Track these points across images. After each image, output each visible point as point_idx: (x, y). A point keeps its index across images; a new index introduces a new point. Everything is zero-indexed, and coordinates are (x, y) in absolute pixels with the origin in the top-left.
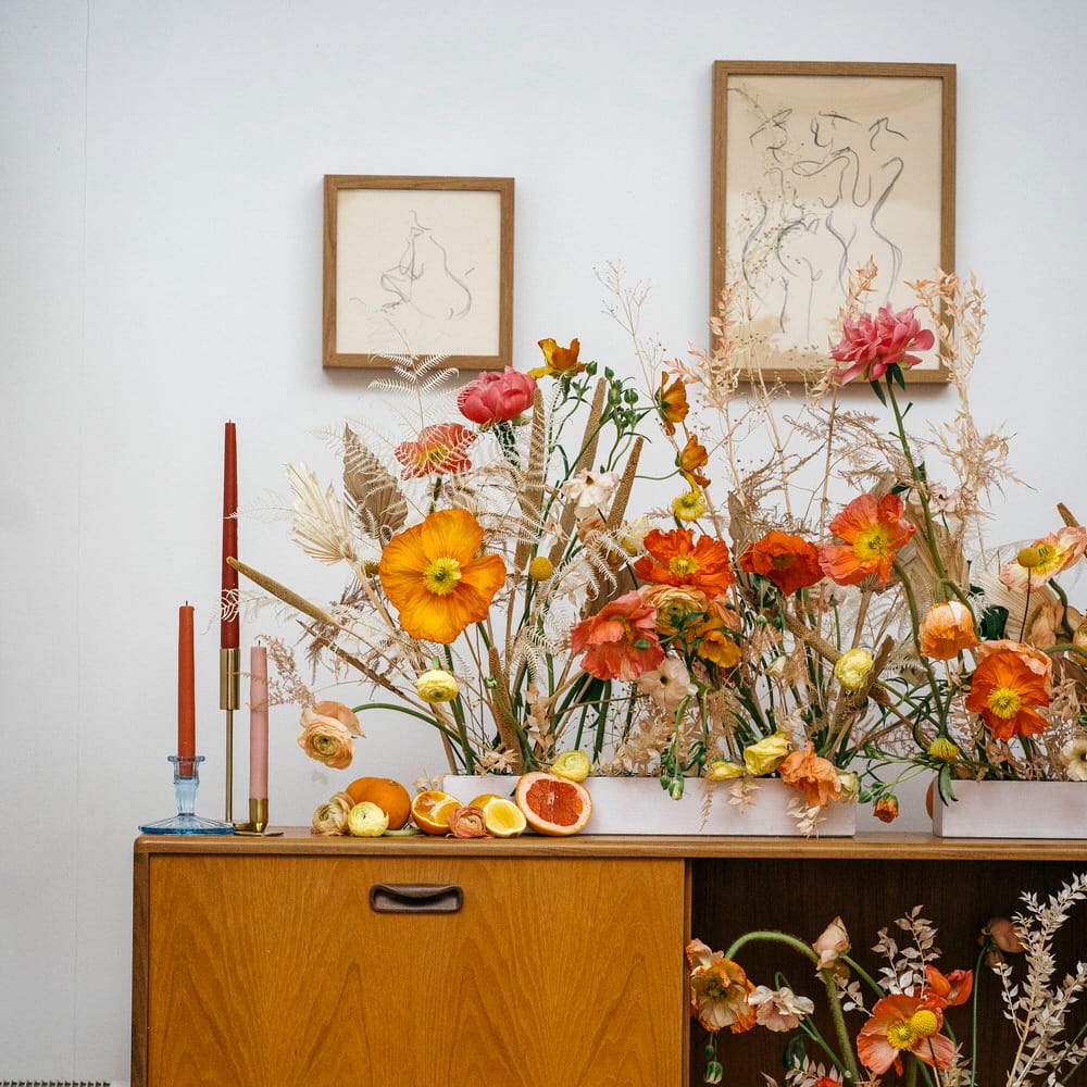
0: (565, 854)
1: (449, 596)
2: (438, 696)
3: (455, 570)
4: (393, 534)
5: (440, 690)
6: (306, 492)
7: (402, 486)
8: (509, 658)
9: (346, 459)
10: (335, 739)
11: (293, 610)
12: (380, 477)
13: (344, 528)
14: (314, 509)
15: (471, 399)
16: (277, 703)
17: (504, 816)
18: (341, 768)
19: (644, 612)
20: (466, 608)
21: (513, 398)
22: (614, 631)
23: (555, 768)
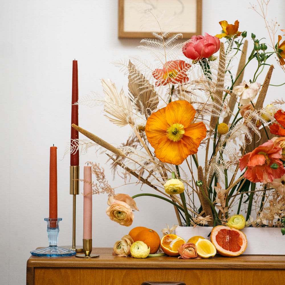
0: (236, 268)
1: (179, 142)
2: (175, 191)
3: (182, 129)
4: (152, 112)
5: (176, 189)
6: (111, 93)
7: (157, 89)
8: (207, 170)
9: (129, 77)
10: (124, 212)
11: (104, 149)
12: (146, 85)
13: (128, 109)
14: (114, 100)
15: (189, 48)
16: (96, 193)
17: (206, 248)
18: (127, 226)
19: (276, 150)
20: (187, 147)
21: (209, 48)
22: (261, 160)
23: (229, 223)
